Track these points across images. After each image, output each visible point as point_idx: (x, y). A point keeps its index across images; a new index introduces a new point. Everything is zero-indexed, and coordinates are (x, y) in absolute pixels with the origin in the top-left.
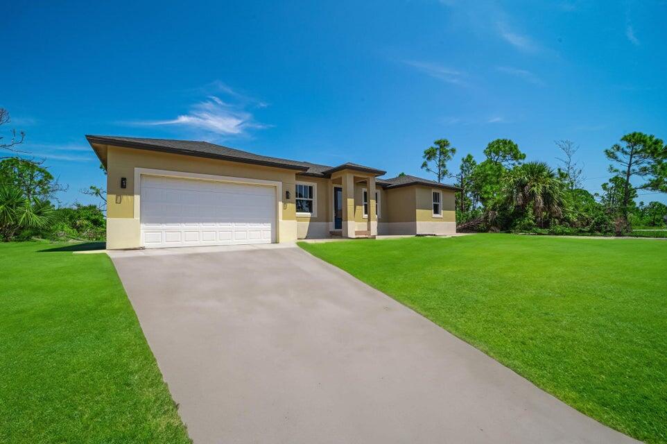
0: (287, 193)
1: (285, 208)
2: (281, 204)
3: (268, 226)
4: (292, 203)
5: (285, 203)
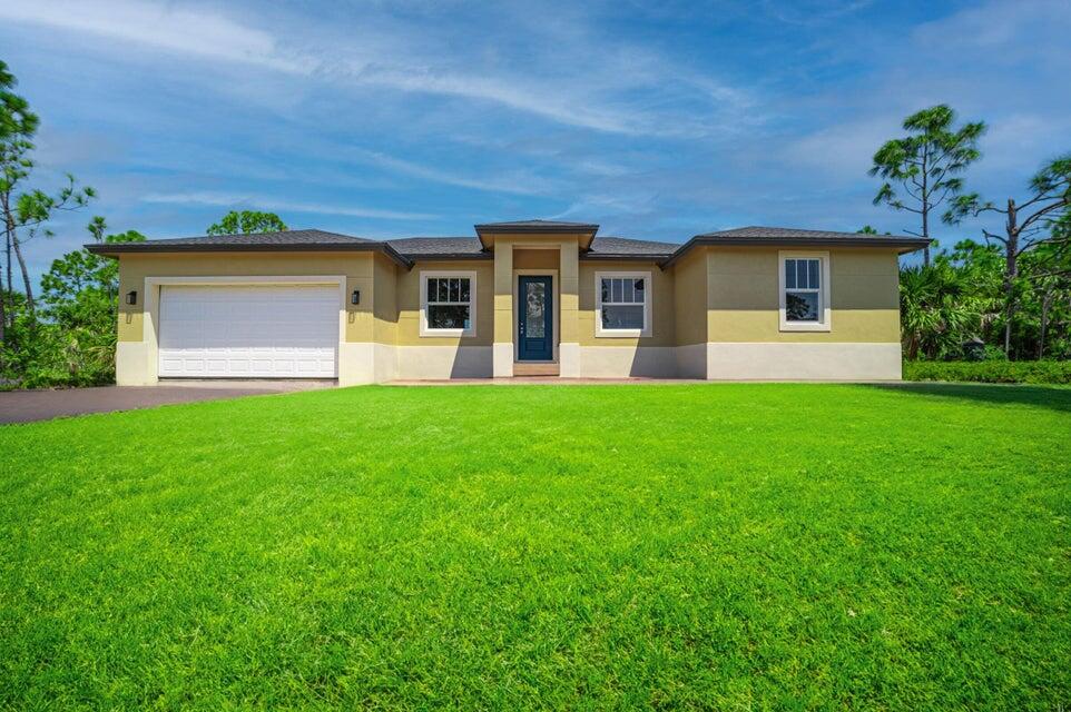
0: (357, 293)
1: (351, 321)
2: (343, 314)
3: (330, 353)
4: (365, 311)
5: (350, 311)
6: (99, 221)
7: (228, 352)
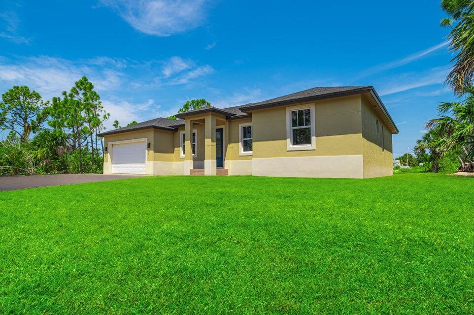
0: (149, 144)
1: (148, 154)
2: (147, 151)
4: (151, 150)
6: (117, 122)
7: (125, 165)
